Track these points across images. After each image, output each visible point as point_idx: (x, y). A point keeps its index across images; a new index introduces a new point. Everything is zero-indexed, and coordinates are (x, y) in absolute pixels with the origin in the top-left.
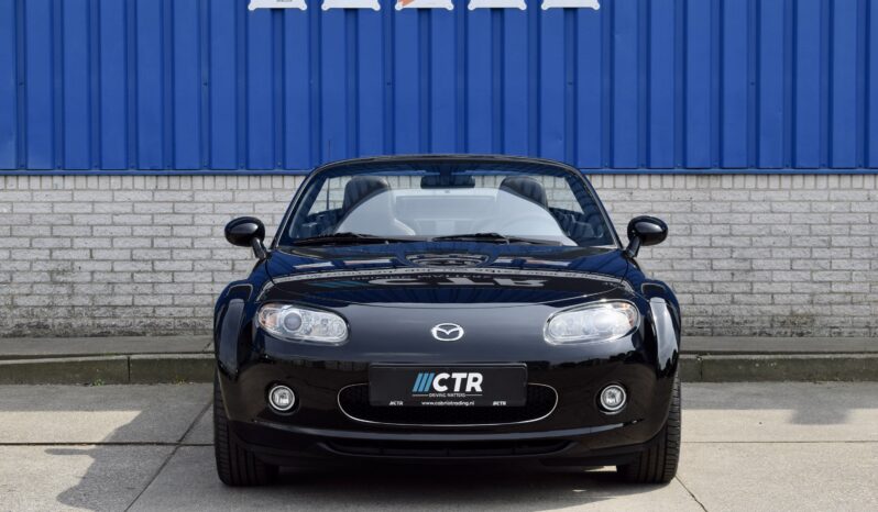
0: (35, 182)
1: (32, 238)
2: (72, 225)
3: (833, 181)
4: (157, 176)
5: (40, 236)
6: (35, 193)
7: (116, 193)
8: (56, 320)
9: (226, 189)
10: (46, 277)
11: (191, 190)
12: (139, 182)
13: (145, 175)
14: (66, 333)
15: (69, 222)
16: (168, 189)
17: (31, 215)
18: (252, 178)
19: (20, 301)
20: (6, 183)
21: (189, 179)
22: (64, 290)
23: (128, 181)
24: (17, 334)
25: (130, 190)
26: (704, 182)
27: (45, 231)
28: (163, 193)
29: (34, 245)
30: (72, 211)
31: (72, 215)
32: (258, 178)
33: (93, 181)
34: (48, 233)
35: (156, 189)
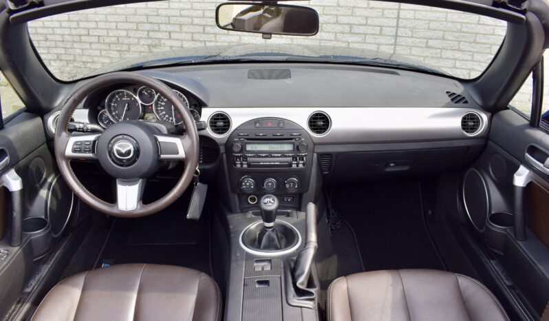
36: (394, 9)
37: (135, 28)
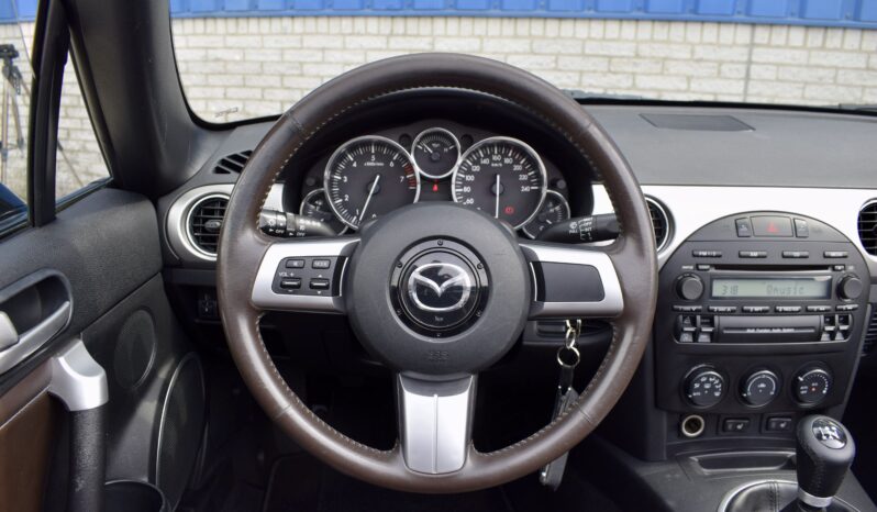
0: (265, 24)
1: (263, 89)
2: (302, 75)
4: (393, 17)
5: (272, 87)
6: (265, 38)
7: (348, 39)
9: (473, 36)
11: (431, 35)
12: (373, 24)
13: (379, 16)
15: (298, 72)
16: (405, 35)
17: (262, 63)
18: (506, 22)
20: (237, 25)
21: (429, 21)
23: (360, 23)
25: (362, 35)
27: (275, 81)
28: (400, 39)
29: (267, 97)
30: (302, 59)
31: (302, 64)
32: (513, 21)
33: (323, 23)
34: (278, 85)
35: (391, 34)
36: (739, 62)
37: (259, 96)
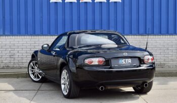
1: (6, 49)
2: (14, 46)
3: (169, 36)
4: (32, 36)
5: (8, 48)
6: (7, 40)
7: (23, 39)
8: (11, 65)
9: (46, 39)
10: (9, 57)
11: (38, 39)
13: (29, 36)
14: (13, 68)
16: (34, 39)
17: (6, 44)
18: (51, 36)
19: (4, 61)
21: (38, 36)
22: (13, 59)
24: (3, 68)
25: (26, 39)
26: (142, 37)
30: (14, 43)
35: (31, 39)
